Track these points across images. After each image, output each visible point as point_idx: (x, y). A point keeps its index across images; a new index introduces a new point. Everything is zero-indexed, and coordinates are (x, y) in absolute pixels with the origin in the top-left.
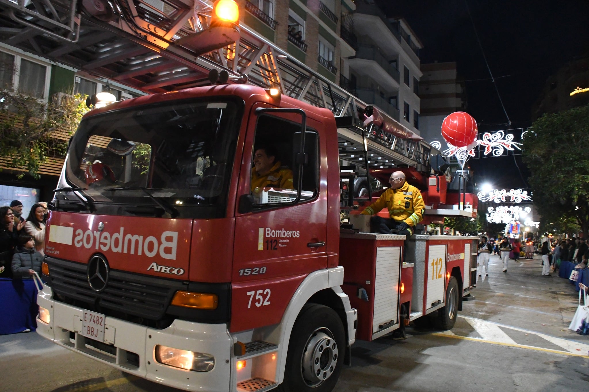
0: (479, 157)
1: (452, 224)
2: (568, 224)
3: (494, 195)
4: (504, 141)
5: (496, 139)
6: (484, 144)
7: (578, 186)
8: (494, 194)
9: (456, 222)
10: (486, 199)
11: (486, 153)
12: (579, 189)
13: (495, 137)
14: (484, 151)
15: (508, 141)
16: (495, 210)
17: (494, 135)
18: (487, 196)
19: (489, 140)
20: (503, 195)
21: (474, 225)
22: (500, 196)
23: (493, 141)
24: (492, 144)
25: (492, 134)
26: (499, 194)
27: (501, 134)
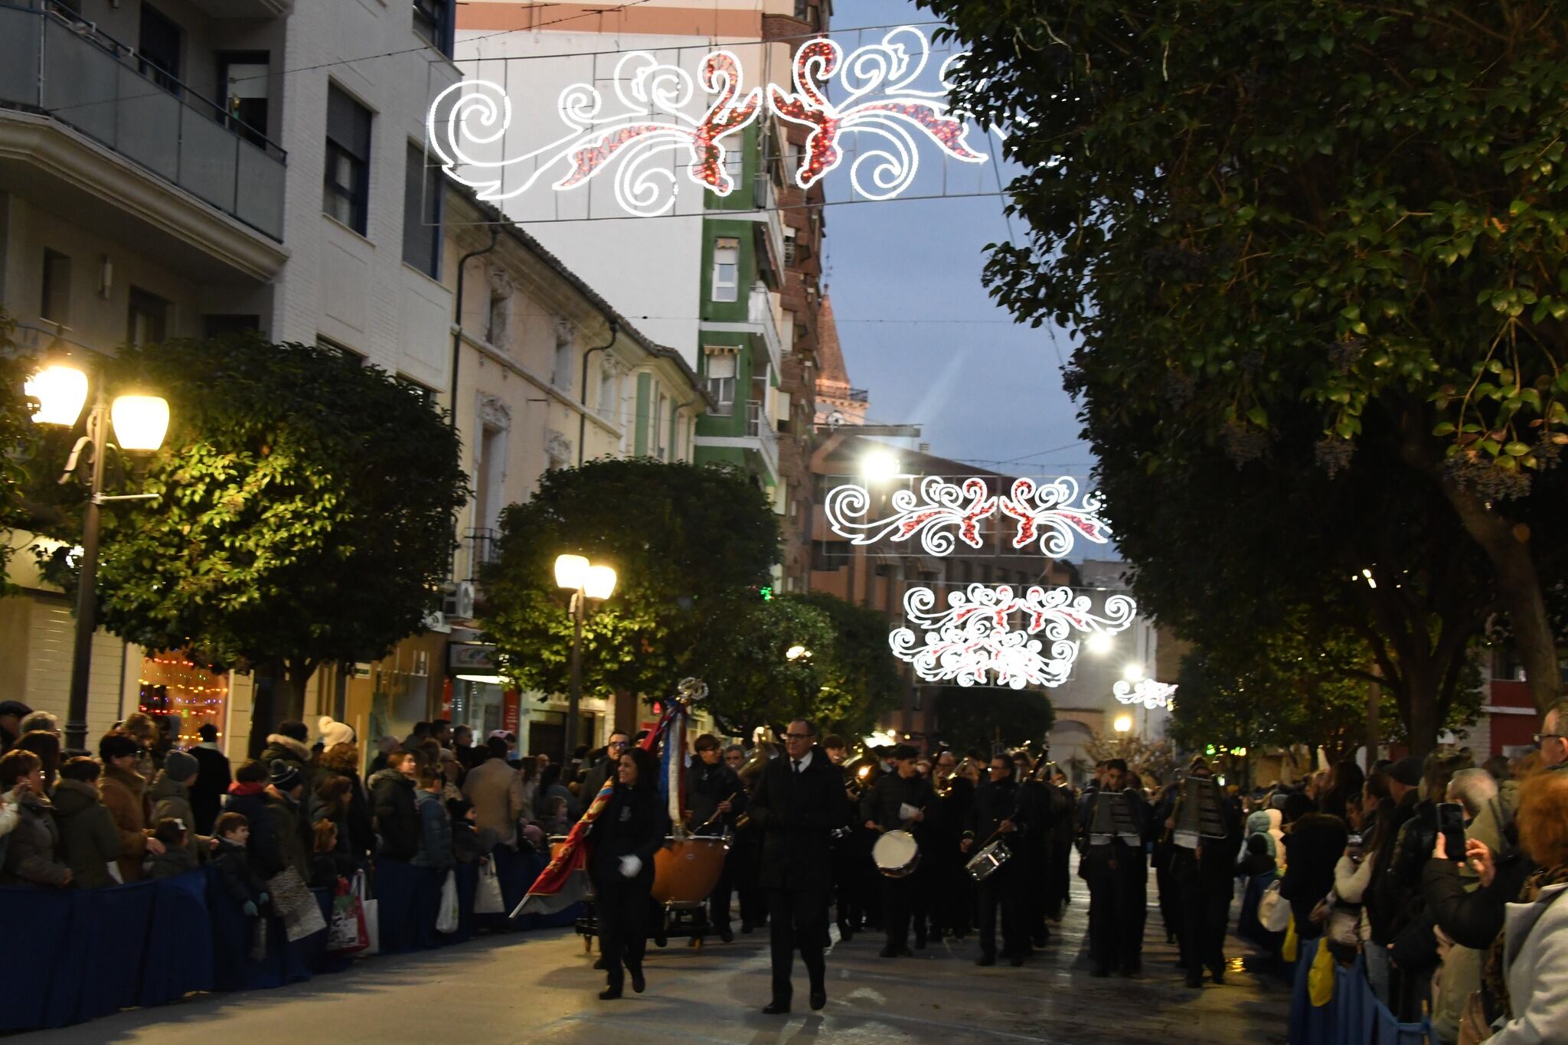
1: (646, 675)
2: (1326, 686)
3: (923, 510)
4: (925, 98)
5: (875, 78)
6: (799, 110)
7: (1368, 296)
8: (921, 502)
9: (671, 661)
10: (878, 530)
11: (805, 178)
12: (1380, 326)
13: (869, 66)
16: (943, 605)
17: (863, 53)
18: (882, 510)
20: (968, 512)
21: (799, 685)
22: (956, 516)
23: (858, 93)
24: (851, 118)
26: (945, 499)
27: (912, 45)
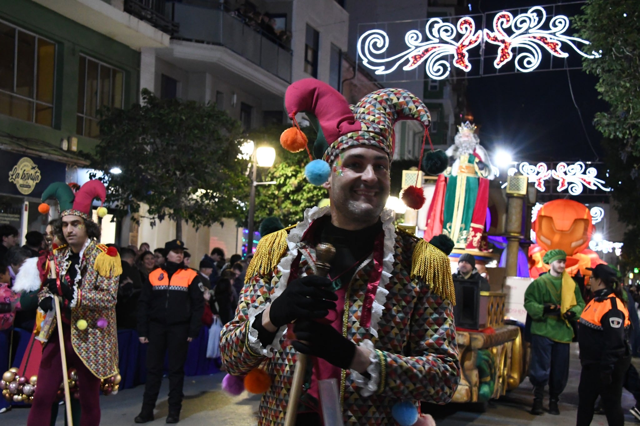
0: (481, 71)
4: (544, 33)
5: (525, 26)
6: (495, 39)
11: (498, 64)
13: (523, 22)
14: (495, 58)
15: (554, 34)
17: (520, 17)
19: (509, 32)
23: (517, 32)
24: (515, 41)
25: (515, 14)
27: (539, 13)
